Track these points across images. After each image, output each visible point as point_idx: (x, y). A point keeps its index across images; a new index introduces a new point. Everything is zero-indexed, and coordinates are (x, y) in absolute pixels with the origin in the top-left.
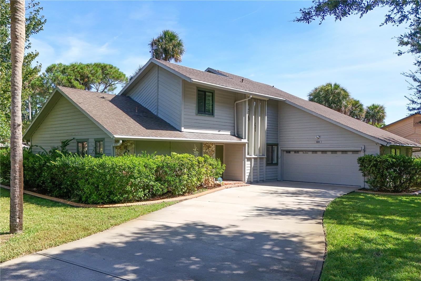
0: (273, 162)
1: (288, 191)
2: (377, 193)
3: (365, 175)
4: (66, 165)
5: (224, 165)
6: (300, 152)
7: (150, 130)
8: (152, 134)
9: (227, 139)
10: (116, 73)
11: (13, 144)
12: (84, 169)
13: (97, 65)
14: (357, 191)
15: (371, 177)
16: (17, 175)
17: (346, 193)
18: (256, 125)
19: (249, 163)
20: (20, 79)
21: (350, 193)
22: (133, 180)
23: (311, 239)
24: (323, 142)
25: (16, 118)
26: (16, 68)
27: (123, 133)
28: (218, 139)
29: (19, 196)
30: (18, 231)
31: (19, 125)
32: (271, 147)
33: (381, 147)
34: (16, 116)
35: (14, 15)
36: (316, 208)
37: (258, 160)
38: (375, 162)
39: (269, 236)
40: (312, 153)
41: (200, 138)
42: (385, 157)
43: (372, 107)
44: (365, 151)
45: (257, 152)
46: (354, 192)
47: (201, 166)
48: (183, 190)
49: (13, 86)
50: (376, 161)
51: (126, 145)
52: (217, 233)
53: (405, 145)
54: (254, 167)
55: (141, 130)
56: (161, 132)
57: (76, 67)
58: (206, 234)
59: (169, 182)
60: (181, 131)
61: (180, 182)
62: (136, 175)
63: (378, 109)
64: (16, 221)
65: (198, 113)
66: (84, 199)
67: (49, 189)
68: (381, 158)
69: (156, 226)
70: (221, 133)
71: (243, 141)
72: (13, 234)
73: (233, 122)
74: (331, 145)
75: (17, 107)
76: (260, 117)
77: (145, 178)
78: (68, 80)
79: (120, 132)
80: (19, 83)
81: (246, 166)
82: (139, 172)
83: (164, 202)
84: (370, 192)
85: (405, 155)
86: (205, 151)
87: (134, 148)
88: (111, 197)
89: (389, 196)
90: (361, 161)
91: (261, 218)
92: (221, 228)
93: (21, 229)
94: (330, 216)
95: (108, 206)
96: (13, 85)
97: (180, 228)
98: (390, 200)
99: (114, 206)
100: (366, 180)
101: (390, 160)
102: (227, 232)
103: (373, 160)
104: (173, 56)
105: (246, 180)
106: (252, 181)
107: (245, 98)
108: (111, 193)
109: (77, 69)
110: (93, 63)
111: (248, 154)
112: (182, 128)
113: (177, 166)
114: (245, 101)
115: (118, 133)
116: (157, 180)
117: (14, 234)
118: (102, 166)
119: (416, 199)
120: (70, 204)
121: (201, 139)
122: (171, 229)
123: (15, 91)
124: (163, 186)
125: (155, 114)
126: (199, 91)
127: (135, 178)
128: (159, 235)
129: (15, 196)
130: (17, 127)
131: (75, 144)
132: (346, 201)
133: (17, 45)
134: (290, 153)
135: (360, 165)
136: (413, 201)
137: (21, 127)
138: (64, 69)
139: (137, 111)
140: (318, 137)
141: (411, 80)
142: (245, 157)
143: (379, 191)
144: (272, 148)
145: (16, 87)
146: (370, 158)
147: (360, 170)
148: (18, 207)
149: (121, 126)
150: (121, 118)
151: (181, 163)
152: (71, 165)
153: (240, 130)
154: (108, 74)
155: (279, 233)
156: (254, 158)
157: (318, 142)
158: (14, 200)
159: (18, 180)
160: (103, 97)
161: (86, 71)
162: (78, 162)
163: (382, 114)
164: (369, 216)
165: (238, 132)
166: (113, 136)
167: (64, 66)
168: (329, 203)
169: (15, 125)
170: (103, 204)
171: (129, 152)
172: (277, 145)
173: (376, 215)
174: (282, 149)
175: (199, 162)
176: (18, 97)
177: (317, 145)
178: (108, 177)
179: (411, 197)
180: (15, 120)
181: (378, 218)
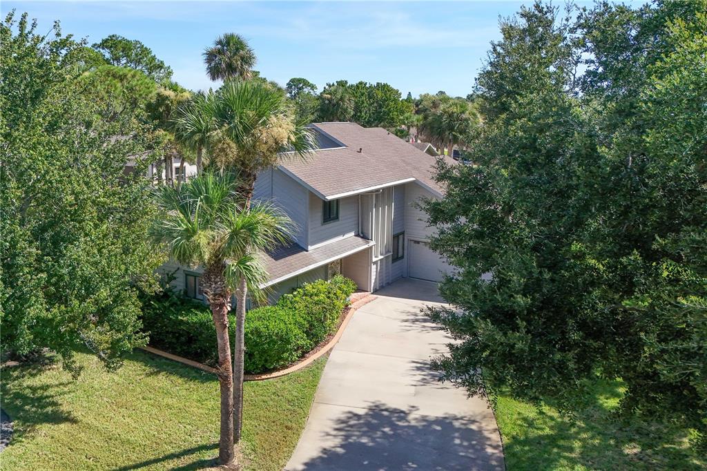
0: (399, 256)
7: (280, 261)
18: (383, 216)
19: (375, 267)
28: (345, 250)
32: (397, 238)
37: (385, 260)
39: (451, 422)
45: (383, 251)
52: (406, 422)
54: (379, 270)
55: (272, 265)
58: (398, 425)
60: (307, 251)
65: (324, 222)
69: (345, 415)
70: (345, 237)
71: (370, 244)
76: (386, 207)
81: (372, 271)
83: (314, 360)
92: (405, 413)
97: (369, 416)
102: (414, 420)
105: (372, 288)
106: (378, 288)
111: (375, 257)
112: (308, 245)
114: (372, 194)
128: (360, 431)
131: (182, 276)
134: (419, 243)
142: (372, 262)
153: (365, 228)
155: (458, 417)
156: (380, 260)
165: (362, 230)
172: (403, 233)
174: (408, 238)
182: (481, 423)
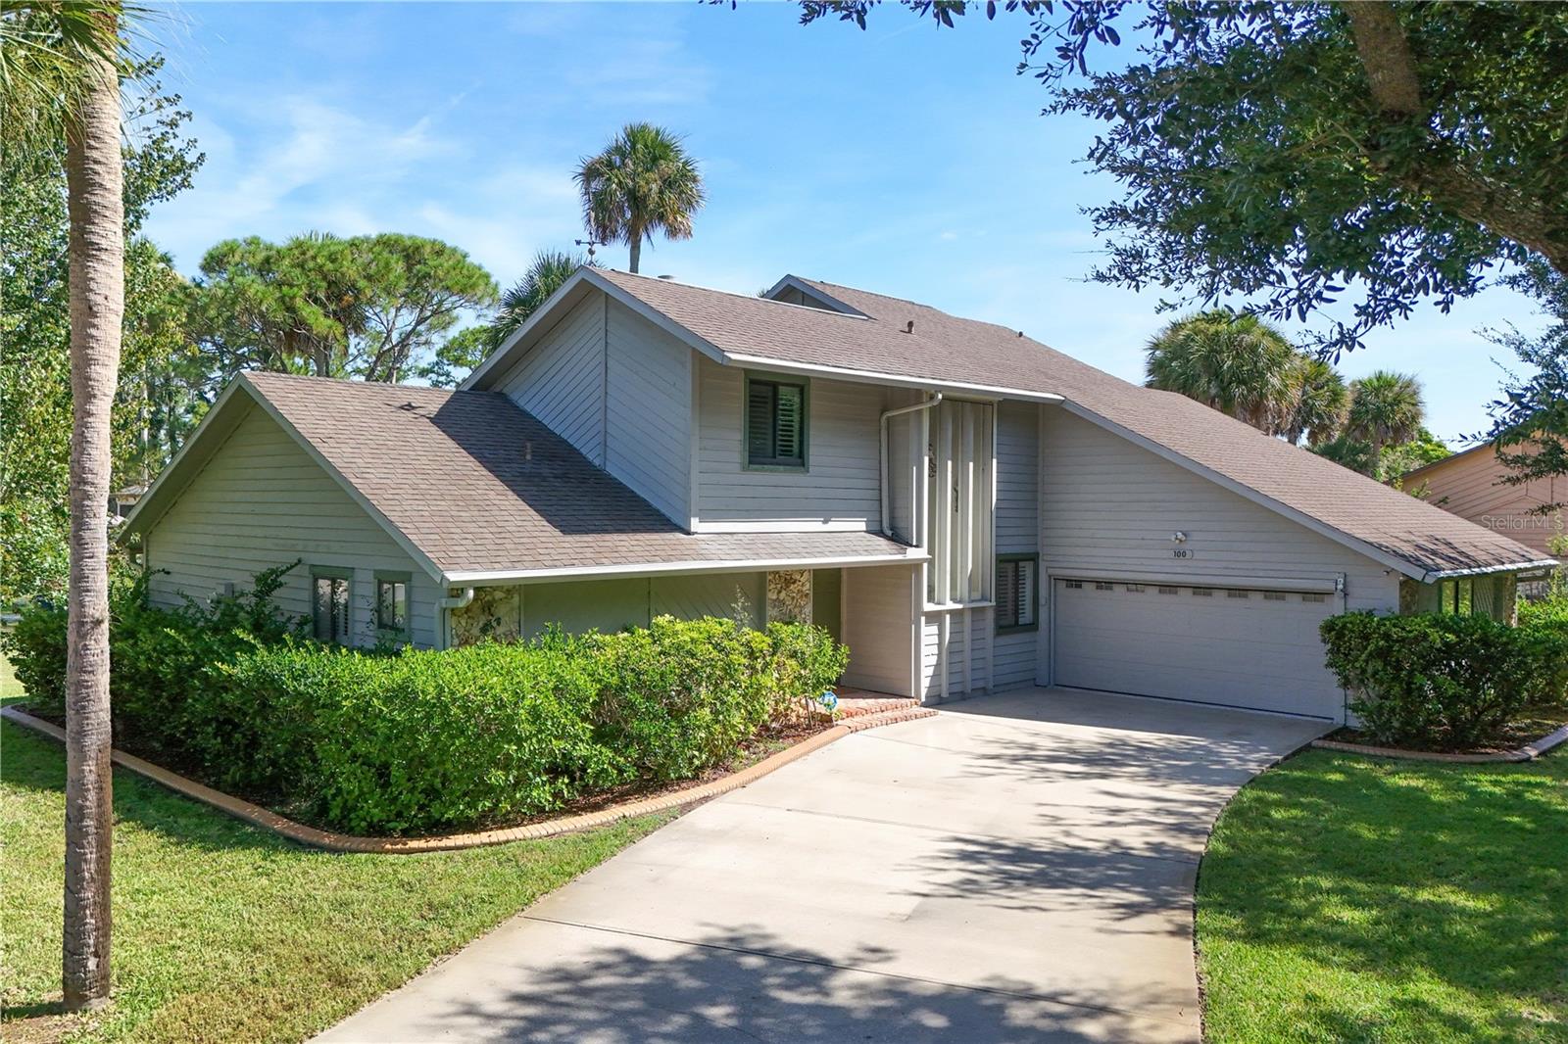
0: (1022, 621)
1: (1074, 746)
2: (1392, 753)
3: (1346, 683)
4: (267, 683)
5: (844, 649)
6: (1116, 588)
7: (577, 538)
8: (581, 556)
9: (856, 552)
10: (458, 271)
11: (76, 690)
12: (337, 706)
13: (387, 243)
14: (1320, 743)
15: (1370, 693)
16: (88, 803)
17: (1280, 758)
18: (959, 489)
19: (934, 629)
20: (103, 456)
21: (1294, 754)
22: (515, 748)
23: (1153, 1027)
24: (1196, 556)
25: (87, 599)
26: (90, 420)
27: (479, 560)
28: (822, 554)
29: (95, 876)
30: (94, 1001)
31: (99, 622)
32: (1013, 565)
33: (1402, 584)
34: (88, 591)
35: (83, 231)
36: (1171, 841)
37: (968, 619)
38: (1382, 643)
39: (1001, 1008)
40: (1160, 591)
41: (758, 556)
42: (1418, 625)
43: (1376, 383)
44: (1346, 595)
45: (963, 588)
46: (1308, 747)
47: (759, 667)
48: (697, 762)
49: (79, 483)
50: (1387, 636)
51: (488, 598)
52: (816, 993)
53: (1490, 570)
54: (950, 643)
55: (543, 539)
56: (618, 543)
57: (311, 253)
58: (775, 999)
59: (640, 739)
60: (688, 533)
61: (684, 734)
62: (525, 728)
63: (1396, 389)
64: (85, 967)
65: (750, 463)
66: (335, 812)
67: (208, 757)
68: (1403, 629)
69: (592, 959)
70: (832, 526)
71: (912, 554)
72: (75, 1013)
73: (875, 484)
74: (1227, 568)
75: (92, 557)
76: (971, 464)
77: (556, 737)
78: (282, 299)
79: (465, 554)
80: (101, 472)
81: (924, 641)
82: (535, 714)
83: (624, 817)
84: (1366, 750)
85: (1490, 616)
86: (775, 597)
87: (519, 608)
88: (435, 810)
89: (1432, 771)
90: (1334, 631)
91: (973, 902)
92: (828, 966)
93: (103, 993)
94: (1223, 892)
95: (422, 844)
96: (77, 479)
97: (681, 967)
98: (1437, 792)
99: (445, 842)
100: (1351, 701)
101: (1435, 635)
102: (851, 987)
103: (1374, 632)
104: (661, 217)
105: (924, 692)
106: (945, 695)
107: (919, 402)
108: (432, 793)
109: (314, 258)
110: (374, 235)
111: (931, 599)
112: (692, 519)
113: (672, 679)
114: (919, 412)
115: (459, 561)
116: (599, 737)
117: (79, 1013)
118: (403, 694)
119: (1529, 784)
120: (286, 831)
121: (762, 558)
122: (649, 974)
123: (86, 503)
124: (622, 759)
125: (597, 462)
126: (753, 382)
127: (519, 741)
128: (606, 1010)
129: (84, 879)
130: (93, 628)
131: (307, 583)
132: (1278, 804)
133: (93, 337)
134: (1080, 586)
135: (1329, 646)
136: (1518, 796)
137: (106, 626)
138: (267, 260)
139: (528, 457)
140: (1180, 535)
141: (1511, 356)
142: (920, 612)
143: (1398, 743)
144: (1017, 568)
145: (87, 488)
146: (1365, 627)
147: (1330, 665)
148: (92, 915)
149: (472, 530)
150: (473, 493)
151: (687, 666)
152: (290, 685)
153: (900, 513)
154: (427, 276)
155: (1037, 992)
156: (952, 612)
157: (1180, 554)
158: (79, 892)
159: (92, 819)
160: (409, 405)
161: (351, 271)
162: (314, 676)
163: (1411, 408)
164: (1362, 886)
165: (892, 518)
166: (443, 576)
167: (269, 248)
168: (1219, 811)
169: (83, 624)
170: (407, 834)
171: (499, 624)
172: (1034, 558)
173: (1387, 881)
174: (1051, 571)
175: (752, 655)
176: (97, 521)
177: (1179, 566)
178: (425, 739)
179: (1510, 778)
180: (83, 606)
181: (1393, 898)
182: (1128, 1018)
